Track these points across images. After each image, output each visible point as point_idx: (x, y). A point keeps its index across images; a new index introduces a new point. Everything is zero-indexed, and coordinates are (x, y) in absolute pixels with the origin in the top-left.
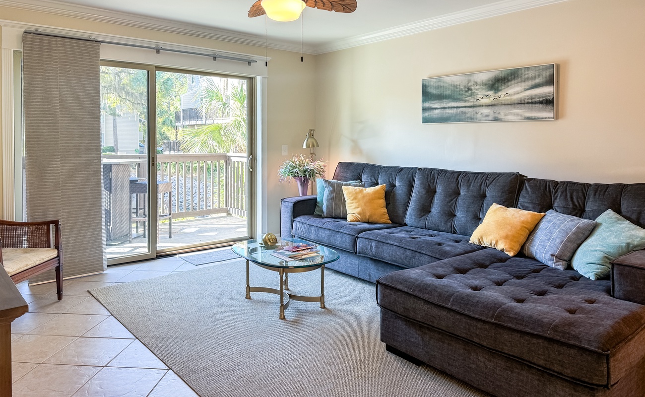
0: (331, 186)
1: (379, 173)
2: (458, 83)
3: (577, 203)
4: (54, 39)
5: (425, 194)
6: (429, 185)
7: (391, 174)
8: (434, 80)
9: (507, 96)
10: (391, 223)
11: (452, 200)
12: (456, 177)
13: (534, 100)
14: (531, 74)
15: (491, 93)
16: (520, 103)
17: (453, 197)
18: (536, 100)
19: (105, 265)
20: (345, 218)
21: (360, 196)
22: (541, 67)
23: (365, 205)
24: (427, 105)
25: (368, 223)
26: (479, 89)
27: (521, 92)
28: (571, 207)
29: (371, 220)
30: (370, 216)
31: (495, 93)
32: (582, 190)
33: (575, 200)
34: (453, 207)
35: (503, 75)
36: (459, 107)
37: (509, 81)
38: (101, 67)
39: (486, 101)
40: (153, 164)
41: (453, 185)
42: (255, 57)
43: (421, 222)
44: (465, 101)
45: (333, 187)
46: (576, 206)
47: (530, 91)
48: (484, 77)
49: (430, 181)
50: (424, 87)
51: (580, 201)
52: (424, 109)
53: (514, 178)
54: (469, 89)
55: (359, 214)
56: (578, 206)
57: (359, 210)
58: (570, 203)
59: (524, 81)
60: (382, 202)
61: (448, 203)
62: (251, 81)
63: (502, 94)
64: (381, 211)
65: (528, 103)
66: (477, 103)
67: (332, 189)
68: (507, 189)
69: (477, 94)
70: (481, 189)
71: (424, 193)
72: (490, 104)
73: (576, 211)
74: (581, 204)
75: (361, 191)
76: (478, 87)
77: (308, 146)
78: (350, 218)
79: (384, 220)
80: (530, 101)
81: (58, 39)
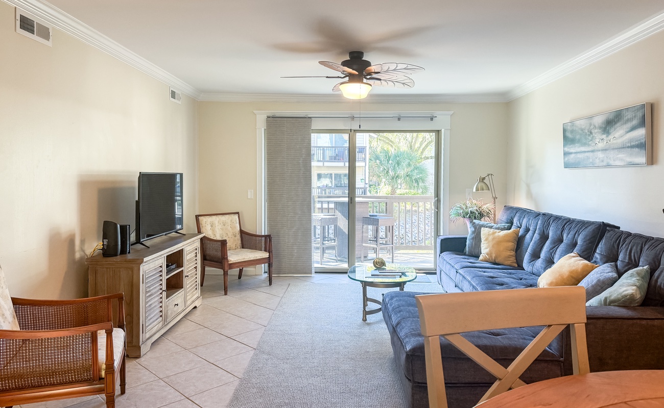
0: (473, 227)
1: (524, 217)
2: (583, 127)
3: (633, 258)
4: (283, 119)
5: (538, 240)
6: (544, 231)
7: (529, 219)
8: (570, 124)
9: (615, 140)
10: (517, 266)
11: (554, 247)
12: (564, 224)
13: (632, 144)
14: (629, 115)
15: (604, 136)
16: (623, 148)
17: (557, 244)
18: (634, 144)
19: (313, 271)
20: (478, 257)
21: (491, 237)
22: (636, 107)
23: (493, 246)
24: (566, 149)
25: (495, 263)
26: (597, 133)
27: (623, 136)
28: (627, 261)
29: (497, 261)
30: (496, 257)
31: (607, 136)
32: (642, 245)
33: (632, 254)
34: (553, 254)
35: (611, 117)
36: (585, 152)
37: (616, 123)
38: (312, 134)
39: (601, 145)
40: (351, 203)
41: (559, 232)
42: (436, 113)
43: (530, 267)
44: (589, 145)
45: (475, 228)
46: (632, 261)
47: (629, 133)
48: (599, 120)
49: (545, 227)
50: (564, 131)
51: (636, 256)
52: (566, 154)
53: (597, 228)
54: (591, 133)
55: (488, 254)
56: (633, 261)
57: (487, 250)
58: (627, 258)
59: (626, 123)
60: (512, 245)
61: (550, 250)
62: (438, 132)
63: (611, 137)
64: (507, 254)
65: (628, 147)
66: (596, 148)
67: (474, 230)
68: (588, 238)
69: (596, 138)
70: (574, 237)
71: (538, 238)
72: (604, 148)
73: (630, 266)
74: (636, 259)
75: (494, 233)
76: (596, 131)
77: (477, 190)
78: (481, 258)
79: (509, 263)
80: (629, 145)
81: (286, 119)
